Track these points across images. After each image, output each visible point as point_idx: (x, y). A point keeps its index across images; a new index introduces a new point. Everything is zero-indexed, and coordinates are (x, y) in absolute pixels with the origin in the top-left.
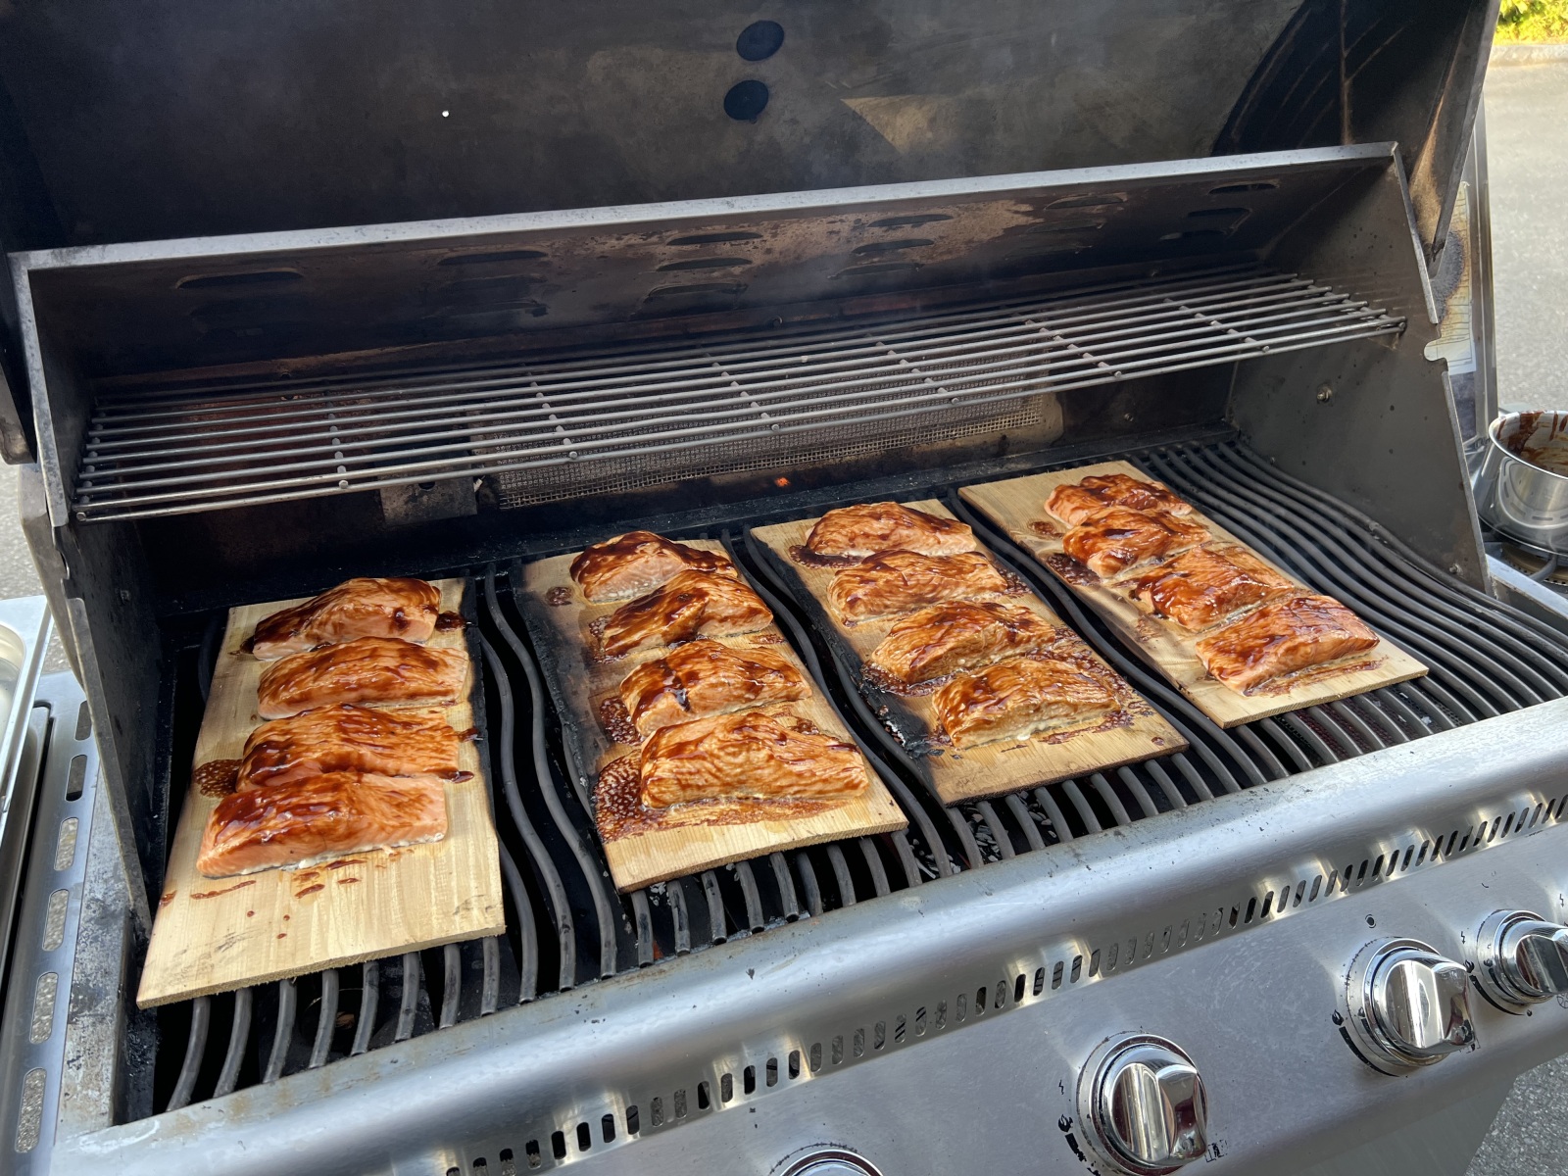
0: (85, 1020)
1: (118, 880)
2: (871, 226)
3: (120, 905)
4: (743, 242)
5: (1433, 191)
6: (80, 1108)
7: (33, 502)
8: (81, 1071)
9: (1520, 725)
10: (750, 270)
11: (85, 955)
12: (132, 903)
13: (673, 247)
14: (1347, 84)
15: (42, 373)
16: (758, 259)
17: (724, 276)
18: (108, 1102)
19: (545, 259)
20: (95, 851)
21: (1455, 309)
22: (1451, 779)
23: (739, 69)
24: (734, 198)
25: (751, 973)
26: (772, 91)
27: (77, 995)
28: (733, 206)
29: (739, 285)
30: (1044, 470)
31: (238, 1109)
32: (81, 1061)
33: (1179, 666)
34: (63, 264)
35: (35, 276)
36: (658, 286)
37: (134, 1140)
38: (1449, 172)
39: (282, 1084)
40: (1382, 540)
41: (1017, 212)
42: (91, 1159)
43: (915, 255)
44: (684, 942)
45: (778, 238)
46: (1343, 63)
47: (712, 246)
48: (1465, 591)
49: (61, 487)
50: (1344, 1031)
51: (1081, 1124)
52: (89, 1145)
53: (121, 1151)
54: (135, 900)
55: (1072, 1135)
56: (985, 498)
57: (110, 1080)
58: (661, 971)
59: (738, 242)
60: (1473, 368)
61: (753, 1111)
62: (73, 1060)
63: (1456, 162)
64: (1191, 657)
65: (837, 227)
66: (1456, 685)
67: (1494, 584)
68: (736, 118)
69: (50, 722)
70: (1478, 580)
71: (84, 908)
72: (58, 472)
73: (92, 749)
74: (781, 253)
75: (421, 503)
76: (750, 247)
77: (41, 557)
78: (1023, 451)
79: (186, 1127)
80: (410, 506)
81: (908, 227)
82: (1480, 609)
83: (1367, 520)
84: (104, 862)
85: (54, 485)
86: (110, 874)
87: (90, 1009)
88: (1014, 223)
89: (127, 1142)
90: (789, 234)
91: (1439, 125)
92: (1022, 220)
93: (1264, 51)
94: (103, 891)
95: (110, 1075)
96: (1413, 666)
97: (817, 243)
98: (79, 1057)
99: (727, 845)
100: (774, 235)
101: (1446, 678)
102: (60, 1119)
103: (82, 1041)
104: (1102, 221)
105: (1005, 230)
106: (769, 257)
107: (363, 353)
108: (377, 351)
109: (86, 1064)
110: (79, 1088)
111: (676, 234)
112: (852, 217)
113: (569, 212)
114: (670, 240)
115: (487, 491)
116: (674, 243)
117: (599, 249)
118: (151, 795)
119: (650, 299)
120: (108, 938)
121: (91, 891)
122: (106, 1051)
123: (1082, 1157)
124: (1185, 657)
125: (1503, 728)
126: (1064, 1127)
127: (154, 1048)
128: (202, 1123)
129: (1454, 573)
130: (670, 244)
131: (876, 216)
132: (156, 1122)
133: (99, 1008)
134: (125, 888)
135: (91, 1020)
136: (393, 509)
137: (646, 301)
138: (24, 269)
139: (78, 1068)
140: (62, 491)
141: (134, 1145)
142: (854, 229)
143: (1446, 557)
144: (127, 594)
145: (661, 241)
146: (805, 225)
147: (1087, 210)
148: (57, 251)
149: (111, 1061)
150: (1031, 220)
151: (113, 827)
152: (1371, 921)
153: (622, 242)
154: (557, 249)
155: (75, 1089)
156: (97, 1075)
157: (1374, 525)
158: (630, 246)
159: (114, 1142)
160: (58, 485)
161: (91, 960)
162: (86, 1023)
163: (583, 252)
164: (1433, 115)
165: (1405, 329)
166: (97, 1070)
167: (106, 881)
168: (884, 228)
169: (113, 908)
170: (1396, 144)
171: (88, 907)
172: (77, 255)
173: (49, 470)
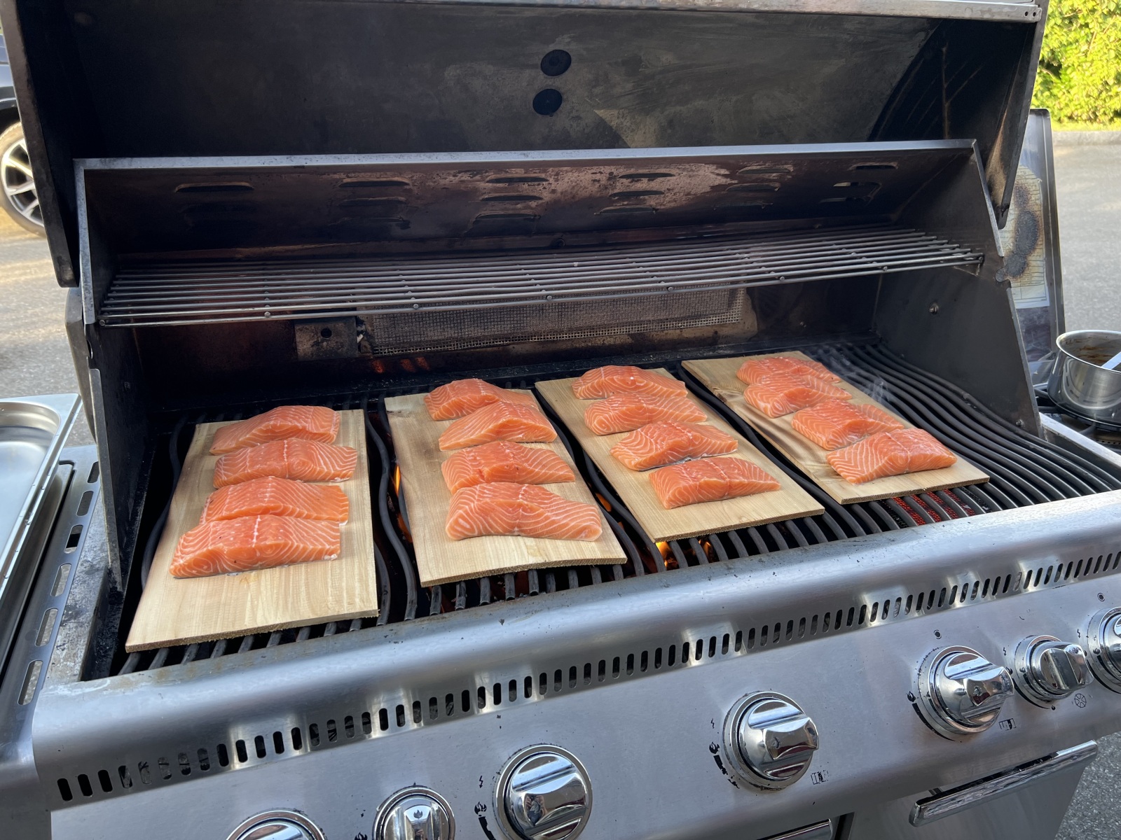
0: (72, 624)
1: (103, 551)
2: (621, 177)
3: (102, 564)
4: (536, 183)
5: (1001, 171)
6: (61, 671)
7: (74, 312)
8: (65, 651)
9: (1047, 510)
10: (541, 204)
11: (76, 590)
12: (110, 564)
13: (491, 184)
14: (946, 105)
15: (87, 231)
16: (547, 196)
17: (525, 208)
18: (79, 669)
19: (407, 187)
20: (90, 535)
21: (1033, 263)
22: (994, 540)
23: (543, 81)
24: (529, 152)
25: (502, 622)
26: (564, 97)
27: (68, 611)
28: (528, 156)
29: (535, 216)
30: (741, 355)
31: (161, 676)
32: (65, 646)
33: (815, 467)
34: (106, 168)
35: (89, 174)
36: (483, 213)
37: (93, 689)
38: (1010, 157)
39: (189, 665)
40: (973, 405)
41: (718, 175)
42: (63, 697)
43: (652, 202)
44: (461, 603)
45: (560, 182)
46: (944, 92)
47: (516, 185)
48: (1024, 435)
49: (92, 300)
50: (915, 706)
51: (725, 750)
52: (63, 690)
53: (83, 695)
54: (112, 562)
55: (718, 756)
56: (699, 367)
57: (82, 657)
58: (443, 618)
59: (532, 183)
60: (1047, 303)
61: (499, 717)
62: (60, 646)
63: (1015, 151)
64: (824, 463)
65: (598, 177)
66: (1008, 488)
67: (1045, 432)
68: (541, 113)
69: (73, 473)
70: (1034, 428)
71: (79, 565)
72: (92, 291)
73: (98, 487)
74: (562, 193)
75: (322, 347)
76: (541, 187)
77: (75, 348)
78: (729, 343)
79: (128, 684)
80: (315, 348)
81: (645, 180)
82: (1033, 445)
83: (962, 392)
84: (95, 542)
85: (88, 299)
86: (98, 548)
87: (75, 619)
88: (717, 183)
89: (88, 690)
90: (566, 180)
91: (1004, 128)
92: (723, 181)
93: (894, 85)
94: (92, 557)
95: (82, 655)
96: (978, 474)
97: (585, 188)
98: (64, 644)
99: (499, 562)
100: (557, 180)
101: (1002, 484)
102: (47, 676)
103: (67, 636)
104: (777, 185)
105: (712, 187)
106: (553, 196)
107: (291, 247)
108: (299, 247)
109: (68, 648)
110: (62, 661)
111: (492, 176)
112: (607, 170)
113: (422, 154)
114: (488, 179)
115: (366, 344)
116: (491, 181)
117: (442, 182)
118: (130, 511)
119: (476, 222)
120: (92, 582)
121: (85, 556)
122: (82, 642)
123: (724, 771)
124: (821, 463)
125: (1035, 512)
126: (714, 751)
127: (113, 650)
128: (137, 683)
129: (1019, 426)
130: (488, 182)
131: (622, 171)
132: (108, 681)
133: (81, 619)
134: (107, 556)
135: (75, 625)
136: (304, 350)
137: (474, 223)
138: (82, 168)
139: (63, 650)
140: (93, 303)
141: (92, 692)
142: (609, 179)
143: (1013, 415)
144: (128, 385)
145: (483, 180)
146: (576, 174)
147: (766, 176)
148: (103, 159)
149: (84, 647)
150: (729, 181)
151: (105, 523)
152: (938, 634)
153: (457, 178)
154: (415, 181)
155: (60, 661)
156: (75, 654)
157: (966, 395)
158: (462, 182)
159: (80, 690)
160: (91, 299)
161: (80, 593)
162: (71, 626)
163: (432, 184)
164: (1000, 122)
165: (983, 261)
166: (74, 651)
167: (95, 552)
168: (629, 180)
169: (97, 566)
170: (975, 140)
171: (82, 565)
172: (115, 163)
173: (86, 289)
